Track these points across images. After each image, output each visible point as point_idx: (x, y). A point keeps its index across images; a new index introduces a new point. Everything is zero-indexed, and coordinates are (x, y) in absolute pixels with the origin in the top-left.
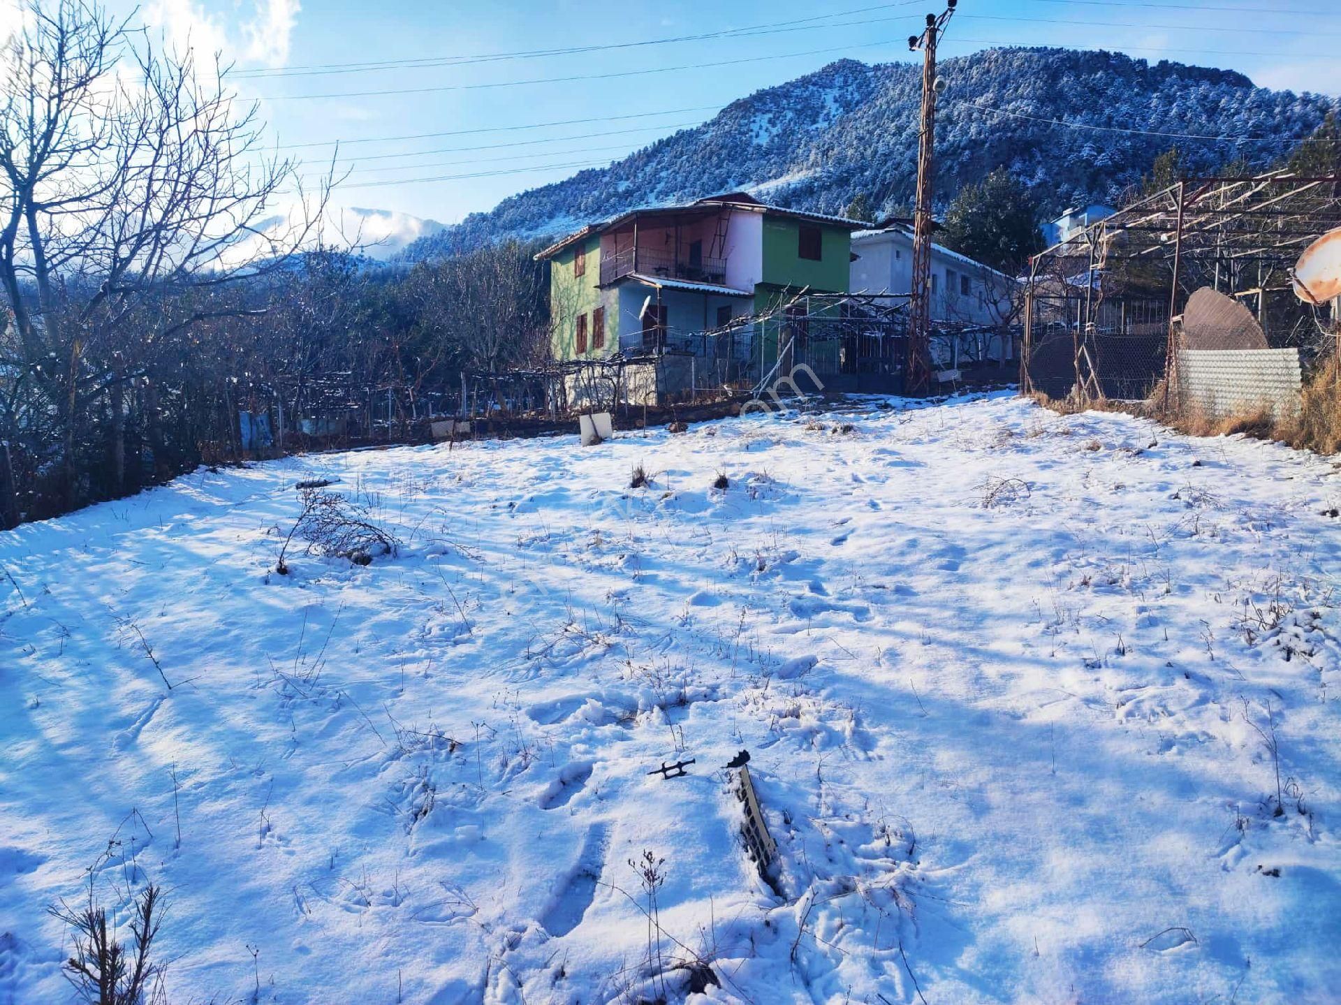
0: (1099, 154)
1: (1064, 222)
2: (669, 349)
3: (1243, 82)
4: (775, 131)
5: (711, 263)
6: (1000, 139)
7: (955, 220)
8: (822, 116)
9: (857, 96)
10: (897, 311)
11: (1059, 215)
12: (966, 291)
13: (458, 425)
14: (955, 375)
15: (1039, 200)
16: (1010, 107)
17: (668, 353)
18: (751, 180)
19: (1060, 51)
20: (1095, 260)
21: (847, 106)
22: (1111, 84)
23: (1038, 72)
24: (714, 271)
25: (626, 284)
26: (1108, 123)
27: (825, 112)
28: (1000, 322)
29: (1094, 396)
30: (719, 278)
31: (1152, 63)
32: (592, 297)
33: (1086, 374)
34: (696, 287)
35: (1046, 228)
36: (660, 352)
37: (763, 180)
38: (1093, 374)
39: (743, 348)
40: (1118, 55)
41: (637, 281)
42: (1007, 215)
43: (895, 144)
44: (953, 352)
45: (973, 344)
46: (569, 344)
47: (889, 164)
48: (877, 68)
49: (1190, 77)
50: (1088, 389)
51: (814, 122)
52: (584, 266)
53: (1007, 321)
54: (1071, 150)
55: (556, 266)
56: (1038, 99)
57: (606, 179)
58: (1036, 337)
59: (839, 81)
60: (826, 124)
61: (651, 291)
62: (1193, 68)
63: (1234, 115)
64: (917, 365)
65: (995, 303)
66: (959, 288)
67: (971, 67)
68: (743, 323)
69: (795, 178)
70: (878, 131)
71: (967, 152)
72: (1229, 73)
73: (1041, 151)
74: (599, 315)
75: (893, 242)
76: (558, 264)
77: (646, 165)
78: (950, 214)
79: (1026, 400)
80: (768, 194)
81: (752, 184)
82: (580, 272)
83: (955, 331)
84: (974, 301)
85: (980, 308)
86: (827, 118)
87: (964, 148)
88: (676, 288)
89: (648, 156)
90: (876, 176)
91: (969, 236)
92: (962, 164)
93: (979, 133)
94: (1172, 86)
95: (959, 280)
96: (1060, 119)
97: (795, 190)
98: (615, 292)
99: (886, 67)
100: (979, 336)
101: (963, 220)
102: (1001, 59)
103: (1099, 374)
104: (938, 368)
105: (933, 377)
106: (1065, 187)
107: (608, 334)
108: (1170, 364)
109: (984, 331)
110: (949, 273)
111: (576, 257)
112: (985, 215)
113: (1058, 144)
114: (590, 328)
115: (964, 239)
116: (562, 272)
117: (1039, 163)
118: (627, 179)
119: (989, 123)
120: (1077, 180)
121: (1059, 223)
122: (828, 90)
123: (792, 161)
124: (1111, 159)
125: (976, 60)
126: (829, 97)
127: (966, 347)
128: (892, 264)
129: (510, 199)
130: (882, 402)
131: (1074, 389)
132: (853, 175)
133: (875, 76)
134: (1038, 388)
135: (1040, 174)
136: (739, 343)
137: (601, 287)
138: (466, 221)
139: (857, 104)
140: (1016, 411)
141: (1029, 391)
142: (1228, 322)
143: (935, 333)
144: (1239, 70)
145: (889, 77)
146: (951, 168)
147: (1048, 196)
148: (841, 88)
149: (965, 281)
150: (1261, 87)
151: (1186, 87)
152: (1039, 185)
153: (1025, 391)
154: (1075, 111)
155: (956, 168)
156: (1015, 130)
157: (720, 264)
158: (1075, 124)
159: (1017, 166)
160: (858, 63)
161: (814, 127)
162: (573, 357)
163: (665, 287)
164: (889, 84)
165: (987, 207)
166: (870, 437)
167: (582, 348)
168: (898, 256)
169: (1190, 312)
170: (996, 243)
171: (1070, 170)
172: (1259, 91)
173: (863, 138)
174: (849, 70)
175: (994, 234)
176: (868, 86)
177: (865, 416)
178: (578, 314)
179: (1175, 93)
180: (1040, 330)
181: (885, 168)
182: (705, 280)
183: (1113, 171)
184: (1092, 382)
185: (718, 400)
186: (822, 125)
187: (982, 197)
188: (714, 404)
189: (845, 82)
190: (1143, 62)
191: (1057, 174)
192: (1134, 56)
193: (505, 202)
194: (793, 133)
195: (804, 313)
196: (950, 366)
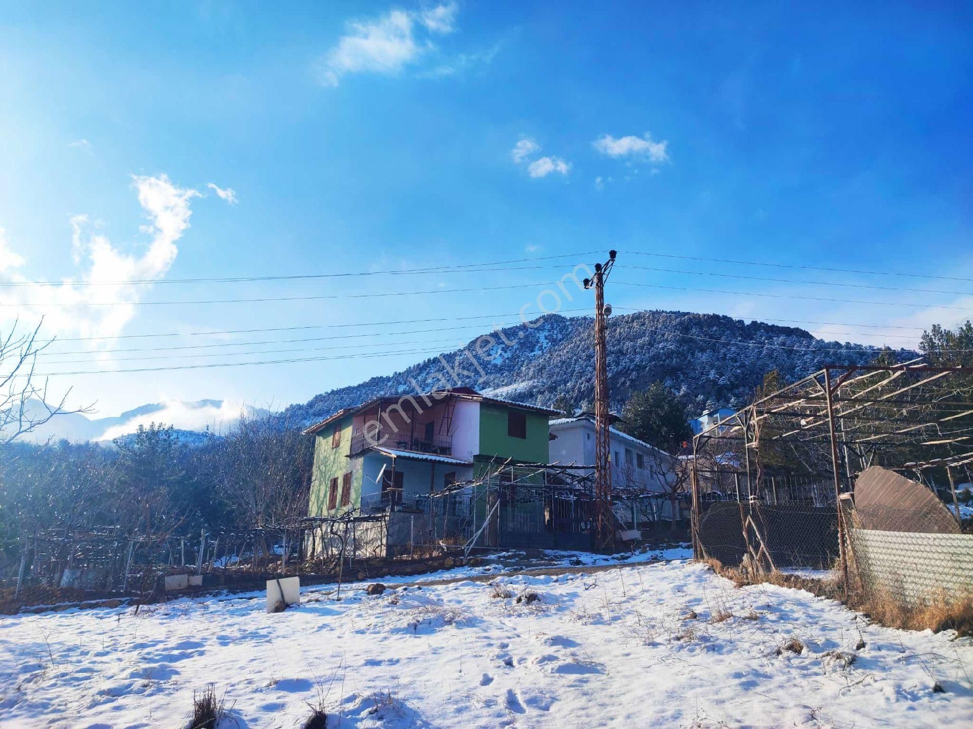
0: (721, 377)
1: (704, 419)
2: (401, 508)
3: (806, 335)
4: (506, 356)
5: (440, 439)
6: (655, 365)
7: (629, 415)
8: (537, 347)
9: (560, 336)
10: (587, 479)
11: (700, 415)
12: (641, 464)
13: (191, 578)
14: (635, 534)
15: (685, 406)
16: (660, 346)
17: (399, 511)
18: (490, 387)
19: (688, 313)
20: (750, 441)
21: (554, 342)
22: (723, 334)
23: (676, 326)
24: (444, 445)
25: (370, 454)
26: (724, 358)
27: (539, 345)
28: (669, 490)
29: (768, 568)
30: (446, 450)
31: (747, 322)
32: (343, 464)
33: (757, 547)
34: (425, 457)
35: (692, 422)
36: (392, 510)
37: (498, 386)
38: (762, 545)
39: (463, 506)
40: (725, 317)
41: (378, 452)
42: (666, 412)
43: (587, 366)
44: (633, 513)
45: (649, 508)
46: (323, 502)
47: (583, 378)
48: (572, 319)
49: (772, 331)
50: (760, 560)
51: (532, 351)
52: (339, 440)
53: (674, 489)
54: (702, 373)
55: (319, 440)
56: (678, 341)
57: (390, 384)
58: (704, 506)
59: (548, 327)
60: (540, 353)
61: (388, 459)
62: (773, 326)
63: (804, 355)
64: (603, 526)
65: (664, 475)
66: (635, 461)
67: (633, 321)
68: (459, 487)
69: (521, 386)
70: (575, 358)
71: (634, 373)
72: (797, 329)
73: (683, 374)
74: (347, 478)
75: (584, 427)
76: (321, 438)
77: (419, 374)
78: (626, 411)
79: (700, 566)
80: (502, 395)
81: (491, 389)
82: (337, 445)
83: (633, 497)
84: (647, 472)
85: (652, 477)
86: (541, 349)
87: (633, 370)
88: (409, 458)
89: (420, 369)
90: (575, 386)
91: (641, 426)
92: (632, 381)
93: (642, 361)
94: (761, 336)
95: (635, 456)
96: (693, 354)
97: (520, 393)
98: (361, 460)
99: (578, 320)
100: (654, 502)
101: (635, 415)
102: (651, 317)
103: (768, 546)
104: (620, 527)
105: (618, 536)
106: (700, 397)
107: (353, 495)
108: (844, 542)
109: (657, 497)
110: (627, 451)
111: (335, 433)
112: (650, 412)
113: (694, 370)
114: (340, 490)
115: (636, 429)
116: (324, 445)
117: (682, 381)
118: (405, 384)
119: (647, 355)
120: (709, 393)
121: (701, 419)
122: (541, 332)
123: (518, 374)
124: (729, 380)
125: (637, 317)
126: (542, 335)
127: (644, 508)
128: (585, 444)
129: (321, 395)
130: (574, 558)
131: (745, 558)
132: (560, 386)
133: (571, 325)
134: (710, 555)
135: (684, 388)
136: (461, 503)
137: (350, 456)
138: (287, 410)
139: (560, 340)
140: (693, 578)
141: (702, 557)
142: (908, 503)
143: (618, 497)
144: (803, 328)
145: (580, 325)
146: (624, 383)
147: (691, 403)
148: (549, 331)
149: (640, 457)
150: (818, 339)
151: (771, 338)
152: (684, 395)
153: (699, 557)
154: (703, 350)
155: (628, 383)
156: (664, 361)
157: (449, 440)
158: (704, 357)
159: (668, 383)
160: (560, 316)
161: (532, 354)
162: (325, 513)
163: (399, 457)
164: (581, 330)
165: (651, 407)
166: (553, 608)
167: (332, 506)
168: (589, 438)
169: (861, 491)
170: (659, 432)
171: (703, 386)
172: (818, 342)
173: (564, 362)
174: (554, 321)
175: (658, 426)
176: (567, 330)
177: (555, 577)
178: (332, 477)
179: (764, 341)
180: (706, 501)
181: (580, 381)
182: (435, 452)
183: (732, 388)
184: (763, 554)
185: (435, 554)
186: (538, 352)
187: (647, 400)
188: (431, 558)
189: (552, 328)
190: (741, 322)
191: (695, 388)
192: (735, 317)
193: (317, 397)
194: (519, 357)
195: (509, 480)
196: (630, 526)
